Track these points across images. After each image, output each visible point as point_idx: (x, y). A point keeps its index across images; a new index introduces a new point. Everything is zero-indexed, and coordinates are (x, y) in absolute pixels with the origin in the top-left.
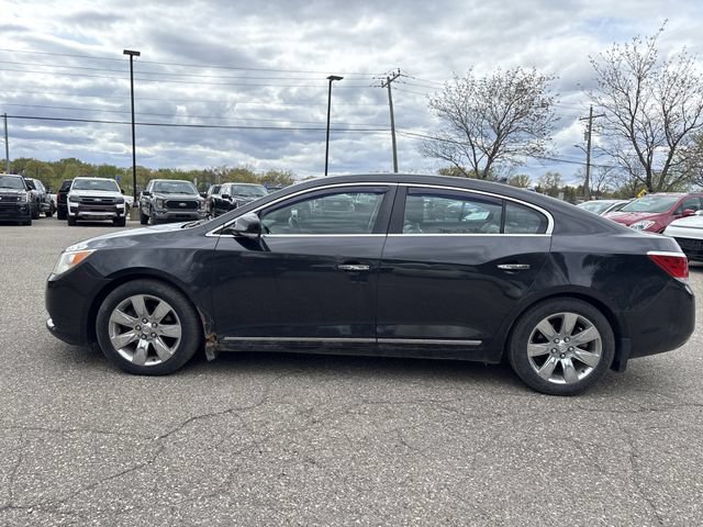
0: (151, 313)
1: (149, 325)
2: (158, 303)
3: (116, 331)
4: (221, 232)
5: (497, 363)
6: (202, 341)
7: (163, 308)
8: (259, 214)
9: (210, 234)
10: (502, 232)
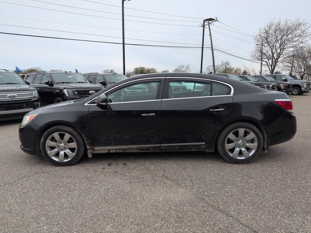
0: (62, 139)
1: (63, 144)
2: (64, 134)
3: (50, 149)
4: (91, 103)
5: (213, 151)
6: (86, 150)
7: (67, 136)
8: (106, 94)
9: (86, 104)
10: (211, 95)
